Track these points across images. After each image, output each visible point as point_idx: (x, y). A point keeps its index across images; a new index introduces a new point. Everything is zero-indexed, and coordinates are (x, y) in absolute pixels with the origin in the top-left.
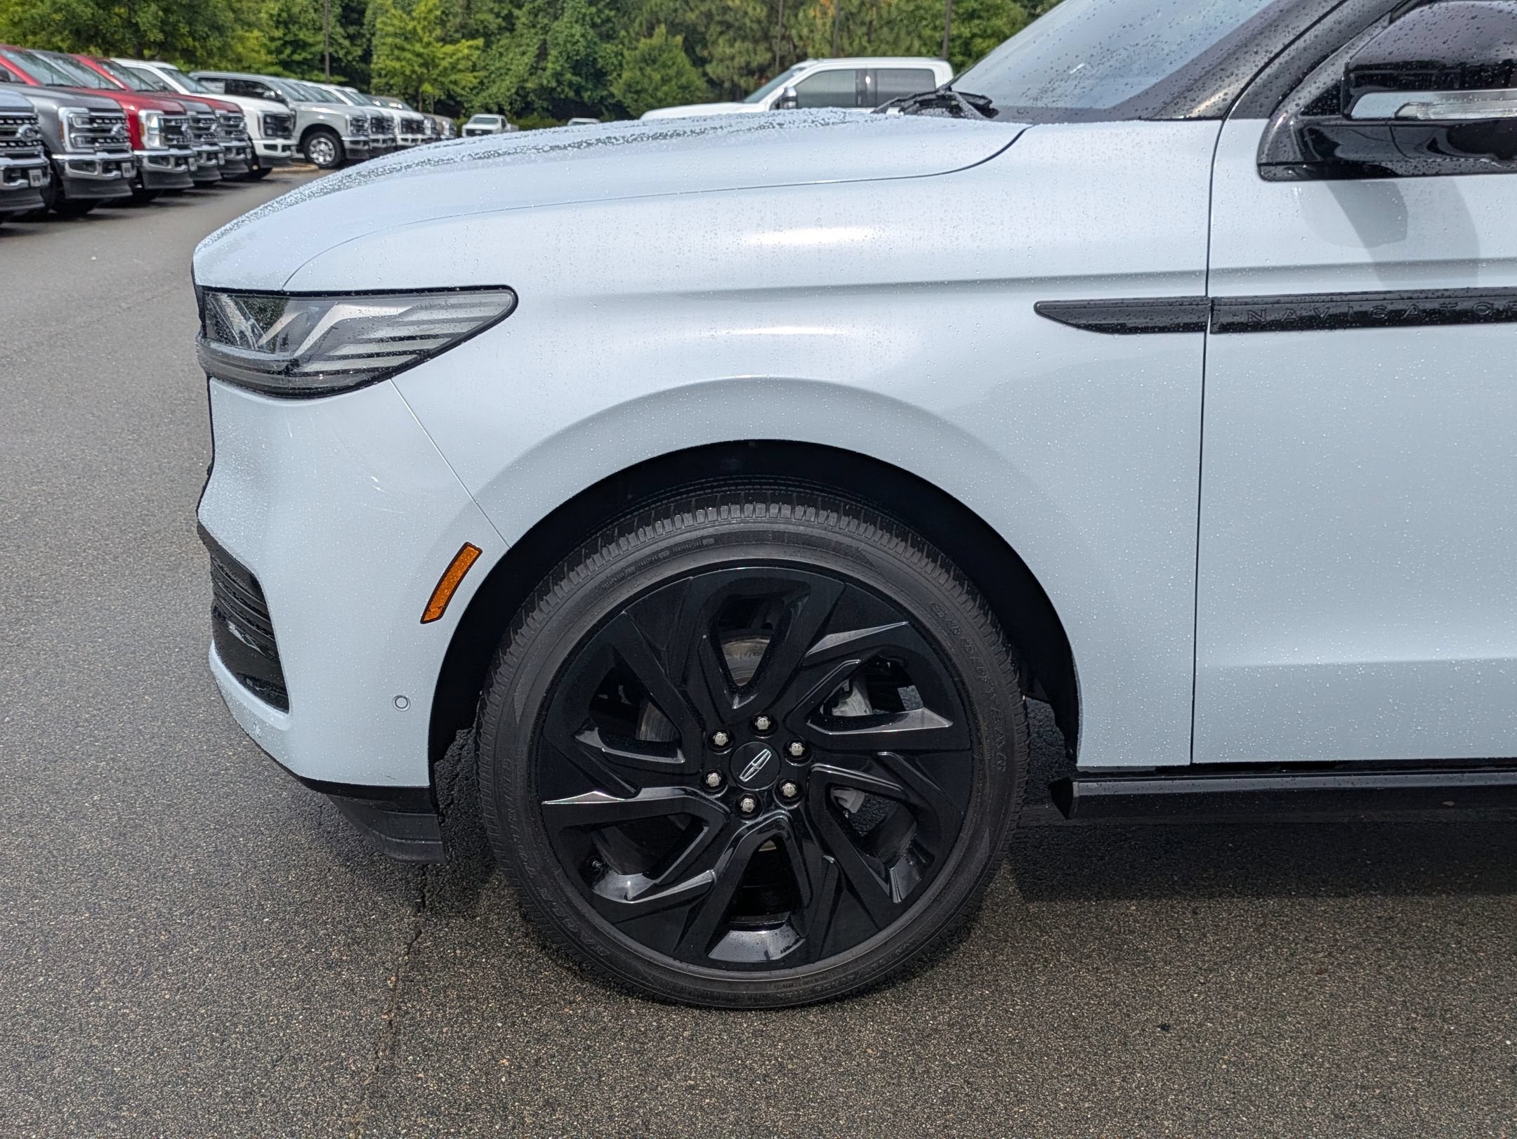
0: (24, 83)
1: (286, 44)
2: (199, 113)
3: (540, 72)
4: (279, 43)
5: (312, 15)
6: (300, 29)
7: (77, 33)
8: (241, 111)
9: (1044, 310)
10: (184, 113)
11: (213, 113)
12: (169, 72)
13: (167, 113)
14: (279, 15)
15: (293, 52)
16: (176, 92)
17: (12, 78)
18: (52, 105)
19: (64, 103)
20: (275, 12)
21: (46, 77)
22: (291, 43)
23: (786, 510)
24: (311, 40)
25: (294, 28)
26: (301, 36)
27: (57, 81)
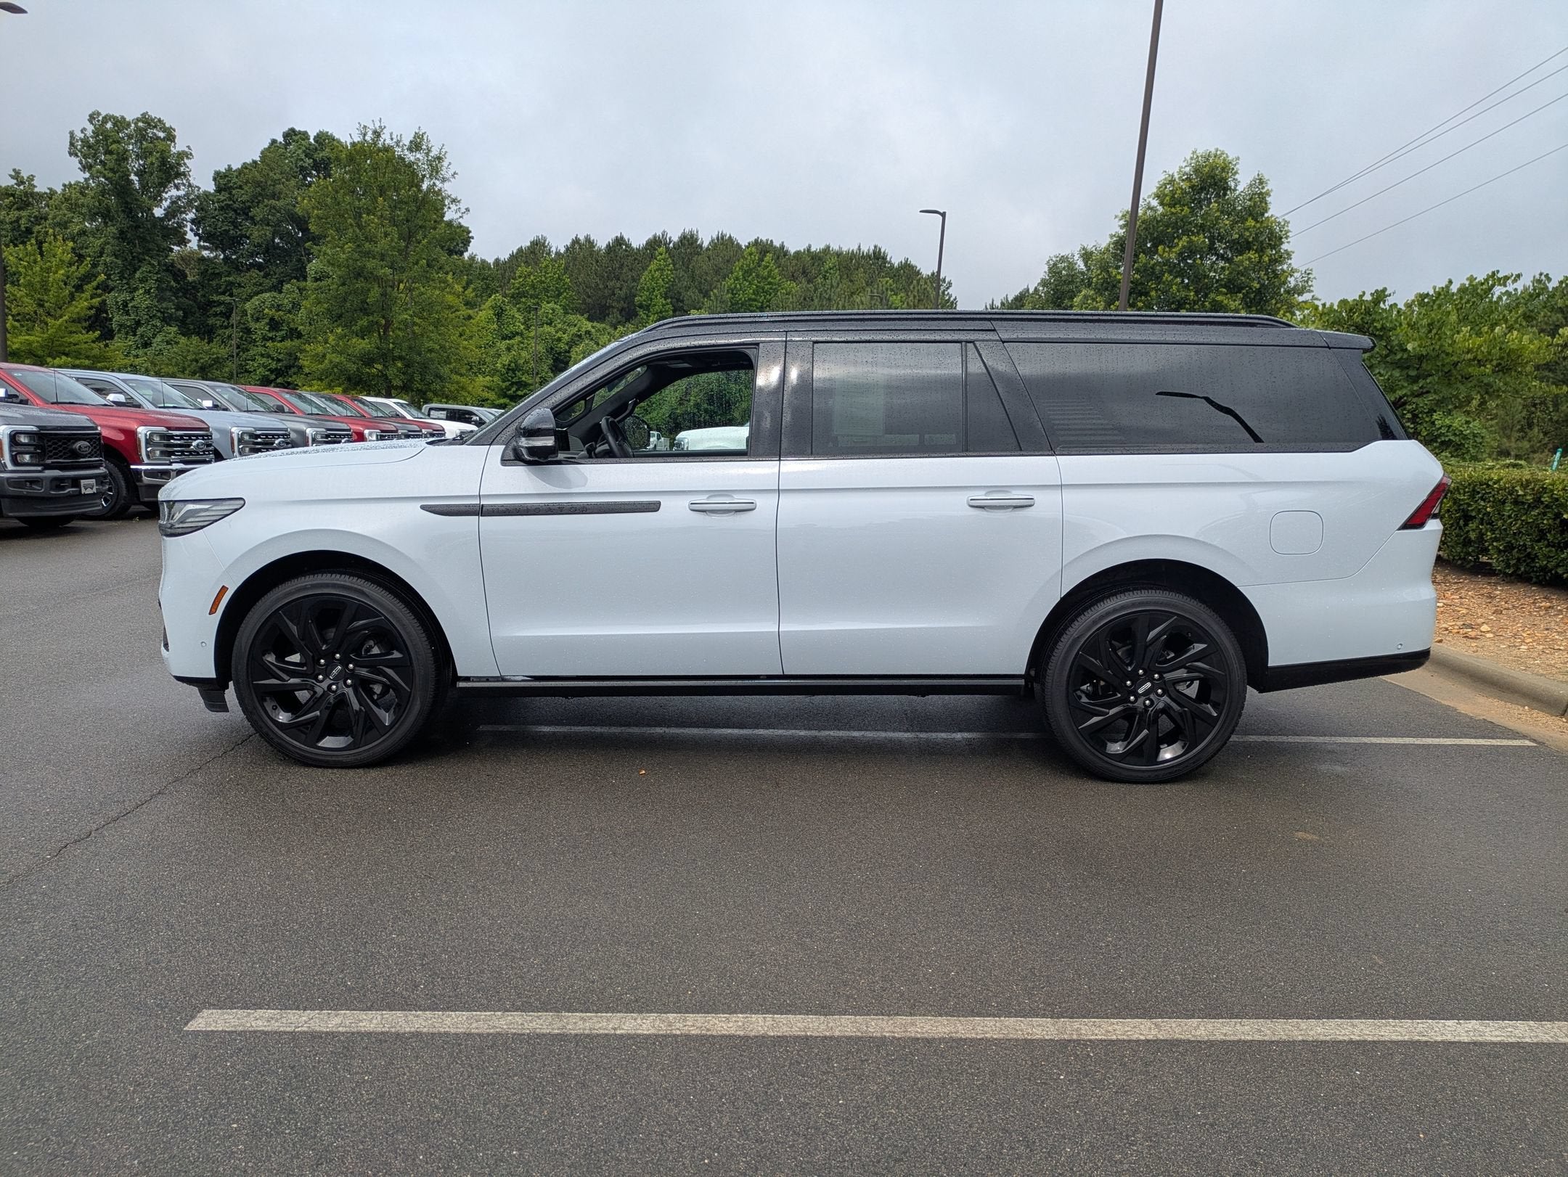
0: (294, 413)
1: (513, 384)
2: (409, 431)
3: (685, 402)
4: (507, 383)
5: (532, 364)
6: (523, 374)
7: (349, 379)
8: (443, 430)
9: (423, 507)
10: (396, 431)
11: (421, 431)
12: (402, 405)
13: (382, 431)
14: (509, 365)
15: (517, 390)
16: (404, 418)
17: (286, 410)
18: (303, 427)
19: (311, 426)
20: (507, 363)
21: (308, 409)
22: (516, 383)
23: (338, 576)
24: (530, 382)
25: (519, 374)
26: (524, 379)
27: (315, 411)
